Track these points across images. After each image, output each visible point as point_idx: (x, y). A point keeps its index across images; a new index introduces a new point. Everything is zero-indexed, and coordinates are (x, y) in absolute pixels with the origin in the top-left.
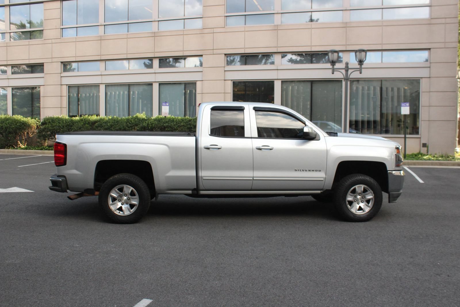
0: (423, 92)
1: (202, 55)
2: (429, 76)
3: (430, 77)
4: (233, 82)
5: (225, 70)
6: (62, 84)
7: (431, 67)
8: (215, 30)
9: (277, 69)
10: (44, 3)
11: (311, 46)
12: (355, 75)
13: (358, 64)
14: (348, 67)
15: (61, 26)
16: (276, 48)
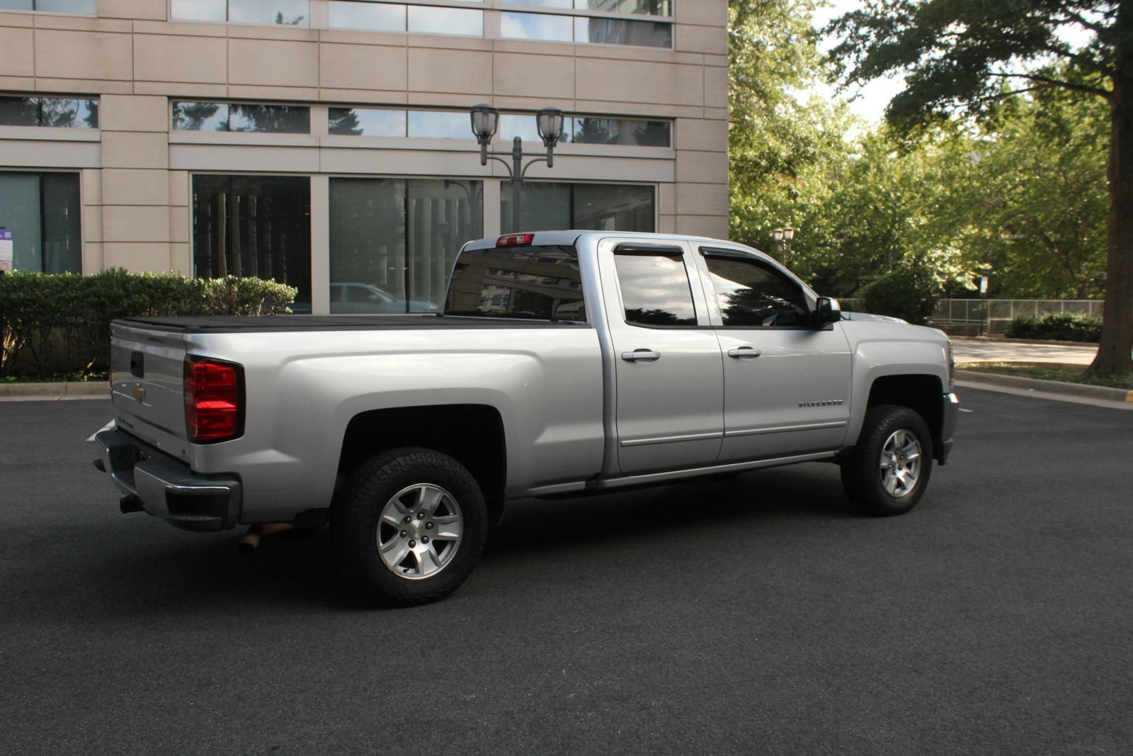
0: (662, 215)
1: (96, 95)
2: (673, 180)
3: (674, 183)
4: (194, 176)
5: (171, 141)
7: (678, 160)
8: (138, 26)
9: (318, 145)
11: (408, 91)
12: (537, 170)
13: (543, 145)
14: (520, 150)
16: (317, 90)
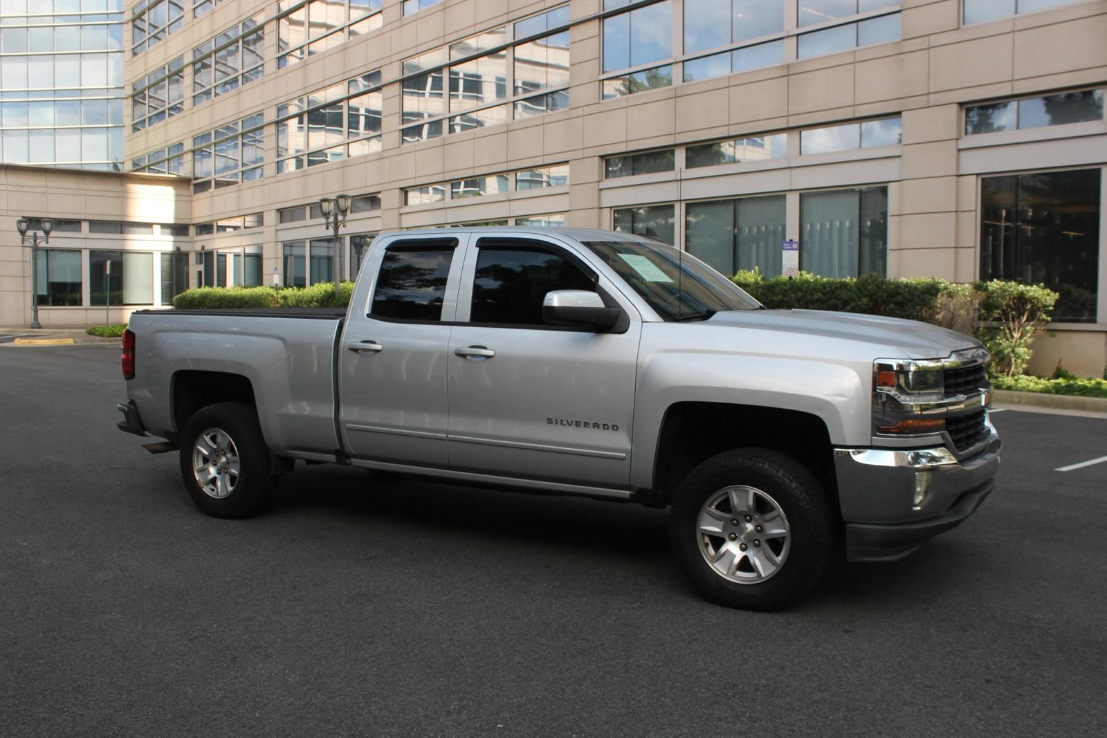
1: (899, 113)
4: (983, 180)
5: (960, 147)
6: (603, 206)
8: (934, 40)
10: (571, 29)
15: (599, 74)
